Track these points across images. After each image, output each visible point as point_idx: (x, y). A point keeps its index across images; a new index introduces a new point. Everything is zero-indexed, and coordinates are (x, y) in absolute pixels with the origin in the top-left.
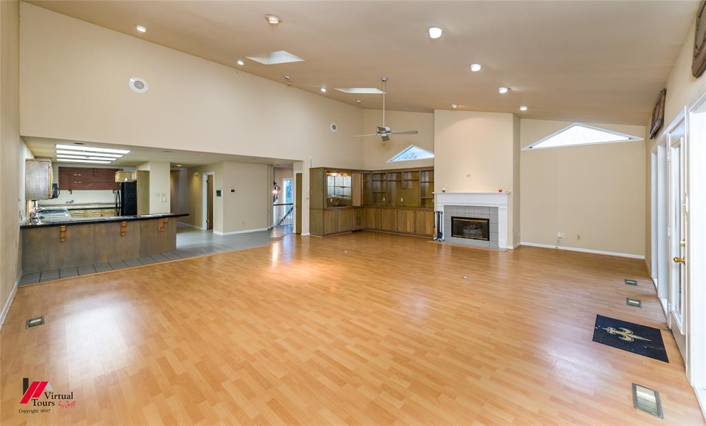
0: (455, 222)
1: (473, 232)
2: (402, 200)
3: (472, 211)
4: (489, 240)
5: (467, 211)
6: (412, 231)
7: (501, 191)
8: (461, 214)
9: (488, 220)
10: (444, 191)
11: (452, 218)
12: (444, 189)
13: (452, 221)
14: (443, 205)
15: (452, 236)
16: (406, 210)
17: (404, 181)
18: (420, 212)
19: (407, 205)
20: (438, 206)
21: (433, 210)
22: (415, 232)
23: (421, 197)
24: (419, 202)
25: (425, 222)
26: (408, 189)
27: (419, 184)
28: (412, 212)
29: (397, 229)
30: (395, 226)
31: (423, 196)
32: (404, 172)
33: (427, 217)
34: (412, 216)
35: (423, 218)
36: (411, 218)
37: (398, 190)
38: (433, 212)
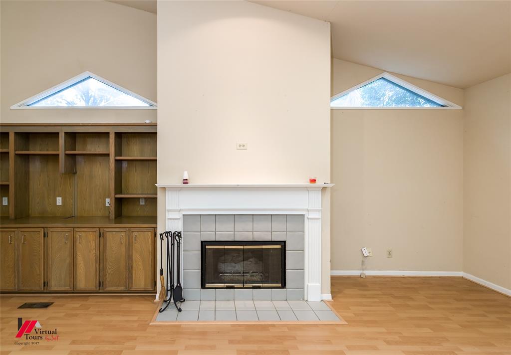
0: (209, 254)
1: (239, 267)
2: (59, 201)
3: (249, 226)
4: (284, 286)
5: (239, 226)
6: (92, 285)
7: (313, 181)
8: (224, 233)
9: (283, 243)
10: (185, 182)
11: (204, 244)
12: (186, 176)
13: (203, 251)
14: (179, 215)
15: (203, 286)
16: (72, 227)
17: (67, 155)
18: (114, 233)
19: (76, 215)
20: (169, 217)
21: (153, 229)
22: (101, 287)
23: (116, 194)
24: (106, 205)
25: (129, 258)
26: (76, 175)
27: (110, 164)
28: (91, 233)
29: (44, 283)
30: (40, 275)
31: (121, 193)
32: (66, 133)
33: (136, 245)
34: (94, 245)
35: (123, 249)
36: (90, 252)
37: (48, 176)
38: (153, 235)
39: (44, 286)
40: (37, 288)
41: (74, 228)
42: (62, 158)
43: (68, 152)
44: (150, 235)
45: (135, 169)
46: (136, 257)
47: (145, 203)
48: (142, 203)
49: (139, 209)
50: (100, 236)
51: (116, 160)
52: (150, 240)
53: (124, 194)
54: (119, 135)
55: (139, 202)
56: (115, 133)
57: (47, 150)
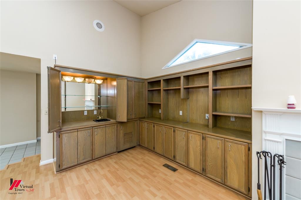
2: (181, 113)
6: (198, 168)
10: (292, 106)
16: (187, 130)
17: (184, 88)
18: (213, 139)
19: (189, 121)
20: (265, 138)
21: (247, 144)
22: (204, 172)
23: (213, 112)
24: (206, 118)
25: (225, 161)
26: (189, 99)
27: (209, 92)
28: (197, 135)
29: (174, 156)
30: (172, 151)
31: (216, 111)
32: (184, 76)
33: (230, 152)
34: (199, 143)
35: (220, 152)
36: (197, 147)
37: (176, 100)
38: (247, 149)
39: (174, 158)
40: (170, 158)
41: (188, 130)
42: (182, 90)
43: (185, 87)
44: (243, 148)
45: (226, 95)
46: (231, 162)
47: (235, 120)
48: (233, 119)
49: (229, 123)
50: (203, 139)
51: (214, 90)
52: (243, 152)
53: (218, 112)
54: (215, 73)
55: (230, 119)
56: (213, 71)
57: (176, 87)
